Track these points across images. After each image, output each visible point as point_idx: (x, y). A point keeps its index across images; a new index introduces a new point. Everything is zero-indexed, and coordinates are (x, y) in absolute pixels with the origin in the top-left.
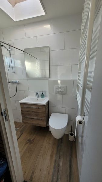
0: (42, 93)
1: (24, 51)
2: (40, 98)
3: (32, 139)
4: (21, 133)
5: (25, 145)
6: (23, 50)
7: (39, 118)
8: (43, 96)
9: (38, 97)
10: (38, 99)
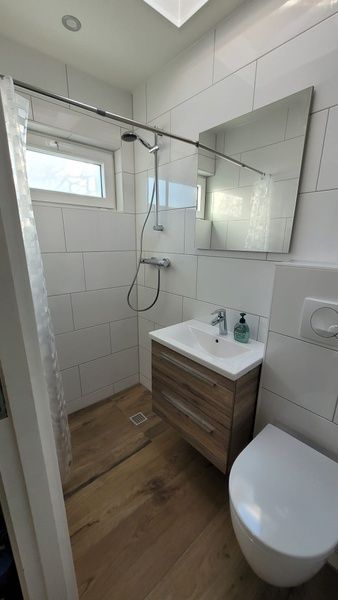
0: (243, 321)
1: (197, 145)
2: (230, 338)
3: (170, 483)
4: (147, 439)
5: (139, 493)
6: (195, 139)
7: (203, 422)
8: (242, 331)
9: (224, 333)
10: (220, 338)
